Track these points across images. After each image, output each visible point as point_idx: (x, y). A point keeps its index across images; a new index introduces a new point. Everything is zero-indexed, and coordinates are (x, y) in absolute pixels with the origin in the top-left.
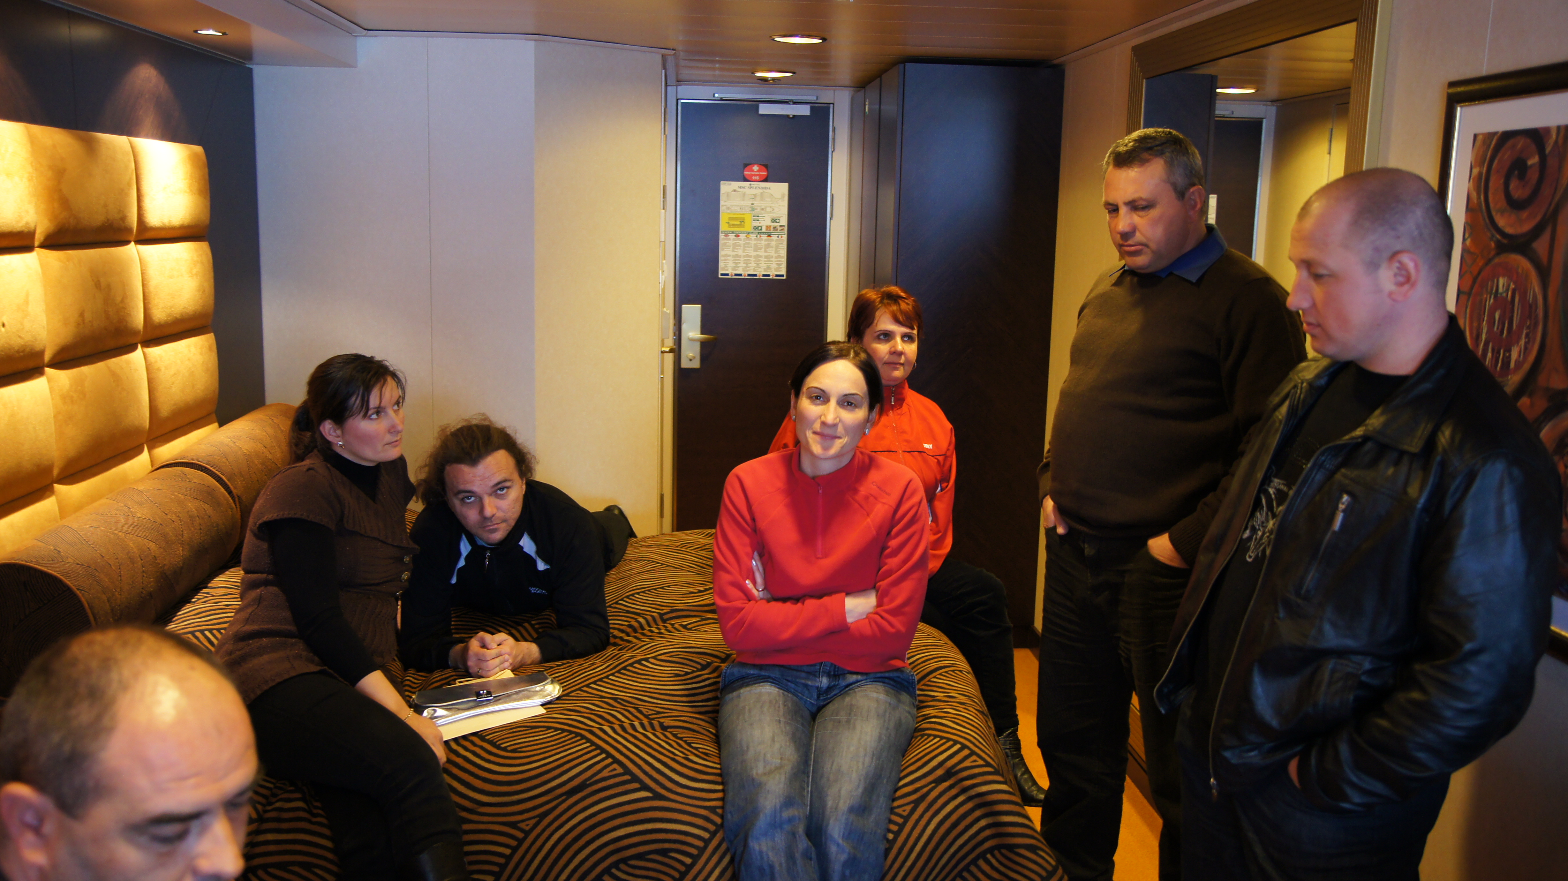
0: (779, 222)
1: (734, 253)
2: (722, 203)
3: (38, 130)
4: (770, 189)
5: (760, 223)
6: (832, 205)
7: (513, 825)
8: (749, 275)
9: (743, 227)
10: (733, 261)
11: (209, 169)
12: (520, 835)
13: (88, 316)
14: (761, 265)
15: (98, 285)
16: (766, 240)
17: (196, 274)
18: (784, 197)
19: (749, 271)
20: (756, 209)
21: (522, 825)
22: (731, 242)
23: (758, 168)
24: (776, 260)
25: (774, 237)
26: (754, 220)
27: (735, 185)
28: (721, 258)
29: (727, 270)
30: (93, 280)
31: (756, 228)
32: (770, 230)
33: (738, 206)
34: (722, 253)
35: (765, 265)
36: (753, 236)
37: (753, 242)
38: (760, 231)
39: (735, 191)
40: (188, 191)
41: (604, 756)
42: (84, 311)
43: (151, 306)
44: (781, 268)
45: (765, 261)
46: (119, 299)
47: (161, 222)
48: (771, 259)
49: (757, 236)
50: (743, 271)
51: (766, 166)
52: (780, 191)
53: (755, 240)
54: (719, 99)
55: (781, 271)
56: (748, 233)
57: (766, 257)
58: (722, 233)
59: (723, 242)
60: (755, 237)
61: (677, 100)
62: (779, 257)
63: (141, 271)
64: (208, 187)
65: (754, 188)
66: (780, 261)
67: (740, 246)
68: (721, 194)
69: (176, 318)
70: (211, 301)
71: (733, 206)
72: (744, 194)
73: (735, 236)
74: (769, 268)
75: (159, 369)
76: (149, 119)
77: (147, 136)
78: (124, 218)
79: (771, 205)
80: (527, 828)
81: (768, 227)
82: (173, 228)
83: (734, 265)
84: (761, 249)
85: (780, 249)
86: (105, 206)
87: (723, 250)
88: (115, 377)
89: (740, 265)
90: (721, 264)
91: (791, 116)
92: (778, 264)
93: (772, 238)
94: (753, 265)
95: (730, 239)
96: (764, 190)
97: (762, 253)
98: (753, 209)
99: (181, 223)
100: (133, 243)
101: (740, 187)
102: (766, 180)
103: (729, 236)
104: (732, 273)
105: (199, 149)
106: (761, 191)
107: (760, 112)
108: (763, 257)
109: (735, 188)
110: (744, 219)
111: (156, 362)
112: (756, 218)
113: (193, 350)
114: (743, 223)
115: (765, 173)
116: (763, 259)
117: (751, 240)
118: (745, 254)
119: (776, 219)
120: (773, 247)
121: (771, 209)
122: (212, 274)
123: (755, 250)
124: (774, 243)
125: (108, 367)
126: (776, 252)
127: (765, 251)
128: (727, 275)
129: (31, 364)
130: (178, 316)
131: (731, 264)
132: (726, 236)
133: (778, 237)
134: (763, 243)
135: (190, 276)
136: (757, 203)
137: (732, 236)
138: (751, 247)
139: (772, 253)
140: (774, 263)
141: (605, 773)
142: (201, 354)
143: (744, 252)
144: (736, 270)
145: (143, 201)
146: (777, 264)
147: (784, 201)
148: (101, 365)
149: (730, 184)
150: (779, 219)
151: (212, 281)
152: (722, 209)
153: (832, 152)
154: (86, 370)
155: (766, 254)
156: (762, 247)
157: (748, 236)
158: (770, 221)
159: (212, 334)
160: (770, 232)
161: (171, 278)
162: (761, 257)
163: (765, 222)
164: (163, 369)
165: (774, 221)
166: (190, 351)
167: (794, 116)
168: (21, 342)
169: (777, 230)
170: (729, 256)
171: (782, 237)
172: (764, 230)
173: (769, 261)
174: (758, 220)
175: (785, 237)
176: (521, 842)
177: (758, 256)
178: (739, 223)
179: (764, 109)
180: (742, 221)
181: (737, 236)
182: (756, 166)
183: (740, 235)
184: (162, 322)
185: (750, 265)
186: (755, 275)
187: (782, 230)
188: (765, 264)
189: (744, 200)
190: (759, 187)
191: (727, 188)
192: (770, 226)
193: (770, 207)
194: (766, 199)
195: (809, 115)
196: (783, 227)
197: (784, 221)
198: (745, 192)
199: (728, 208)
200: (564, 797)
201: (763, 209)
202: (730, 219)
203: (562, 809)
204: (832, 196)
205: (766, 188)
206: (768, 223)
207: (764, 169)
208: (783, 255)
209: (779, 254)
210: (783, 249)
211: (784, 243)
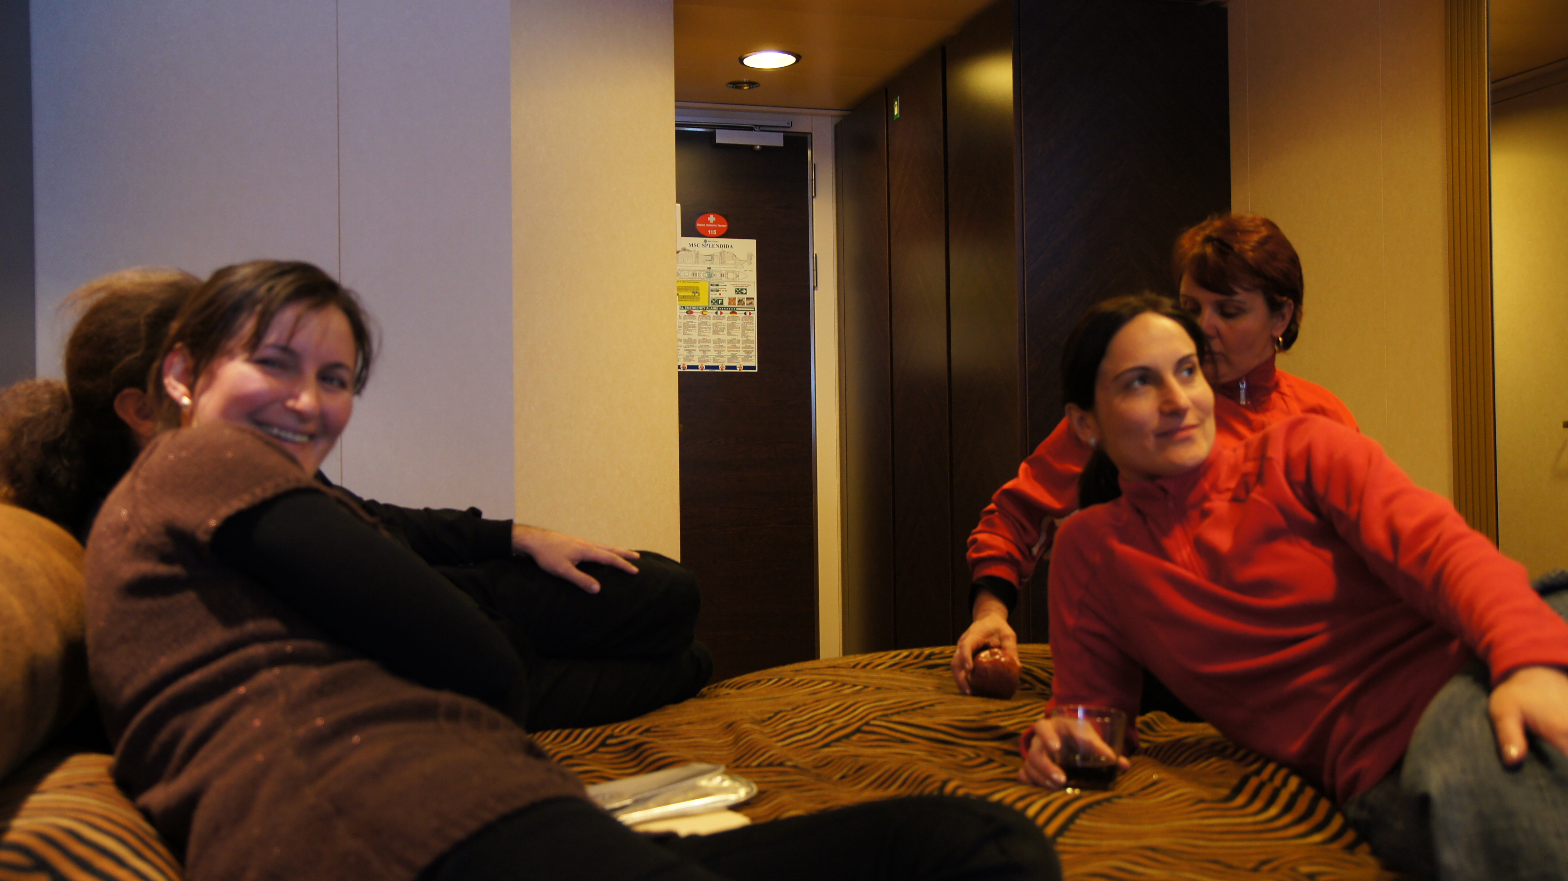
0: (746, 293)
1: (687, 337)
4: (731, 247)
5: (720, 294)
6: (816, 269)
8: (707, 367)
9: (698, 300)
10: (685, 347)
14: (724, 353)
16: (729, 317)
18: (751, 259)
19: (707, 361)
20: (715, 275)
23: (714, 219)
24: (744, 346)
25: (740, 314)
26: (712, 291)
31: (715, 301)
32: (735, 304)
33: (690, 270)
35: (729, 354)
36: (711, 313)
37: (712, 321)
38: (721, 306)
39: (685, 250)
44: (751, 357)
45: (728, 347)
48: (737, 345)
49: (716, 313)
50: (700, 361)
51: (726, 217)
52: (746, 248)
53: (715, 318)
55: (751, 360)
56: (705, 309)
57: (730, 342)
60: (714, 315)
62: (748, 341)
65: (711, 246)
66: (749, 347)
67: (694, 326)
71: (683, 270)
72: (696, 256)
73: (687, 312)
74: (734, 357)
79: (733, 269)
81: (731, 300)
83: (686, 353)
84: (723, 331)
85: (749, 330)
89: (694, 353)
91: (755, 147)
92: (747, 352)
93: (737, 315)
94: (712, 353)
96: (725, 249)
97: (724, 336)
98: (710, 276)
101: (691, 245)
102: (726, 235)
104: (684, 365)
106: (720, 250)
107: (716, 142)
108: (726, 342)
109: (684, 247)
110: (698, 288)
112: (715, 287)
114: (697, 294)
115: (725, 226)
116: (725, 345)
117: (709, 318)
118: (701, 338)
119: (742, 289)
120: (738, 328)
121: (735, 276)
123: (715, 333)
124: (739, 323)
126: (742, 335)
127: (729, 334)
131: (682, 352)
134: (725, 322)
136: (715, 267)
138: (709, 328)
139: (738, 335)
140: (741, 350)
143: (699, 335)
144: (690, 360)
146: (744, 351)
147: (751, 263)
150: (745, 289)
153: (813, 197)
155: (730, 338)
156: (724, 328)
157: (704, 313)
158: (734, 291)
160: (734, 306)
162: (723, 341)
163: (727, 293)
165: (738, 291)
167: (760, 147)
169: (743, 304)
171: (750, 314)
172: (726, 304)
173: (734, 347)
174: (718, 291)
175: (755, 314)
177: (719, 341)
178: (691, 294)
179: (722, 137)
180: (696, 292)
181: (690, 312)
182: (712, 216)
183: (695, 311)
185: (709, 353)
186: (717, 367)
187: (750, 304)
188: (728, 351)
189: (697, 262)
190: (717, 245)
192: (735, 299)
193: (734, 272)
194: (727, 262)
195: (781, 145)
196: (750, 301)
197: (752, 292)
198: (699, 252)
201: (723, 276)
204: (815, 256)
205: (727, 246)
206: (732, 294)
207: (723, 219)
208: (751, 339)
209: (747, 337)
210: (753, 330)
211: (754, 323)
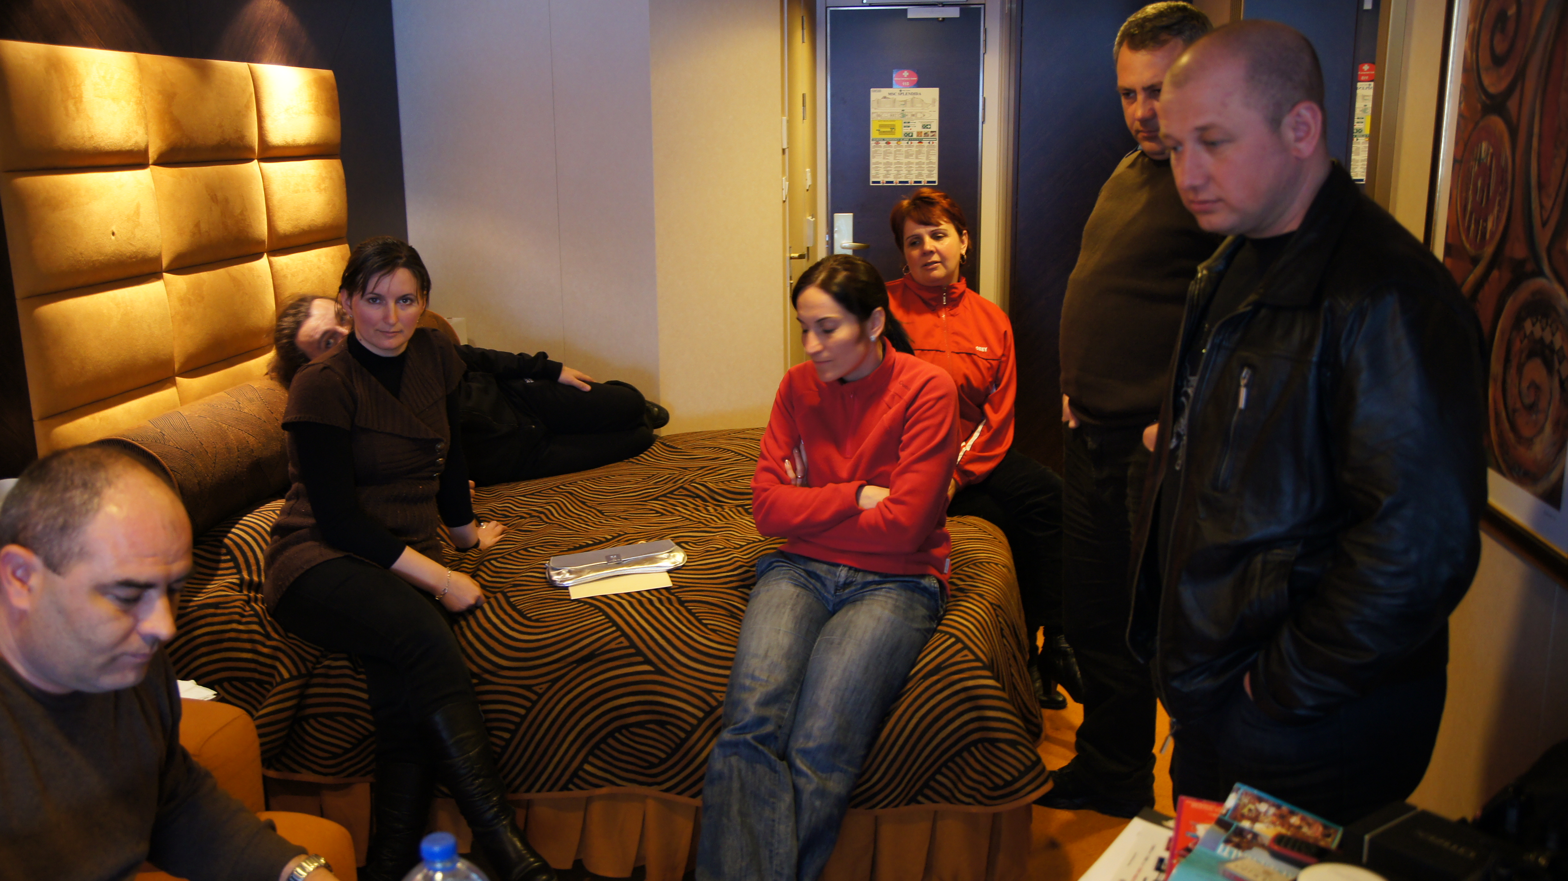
0: (930, 128)
1: (885, 161)
2: (872, 110)
3: (147, 58)
4: (920, 94)
5: (911, 129)
6: (984, 109)
7: (528, 688)
8: (900, 182)
9: (894, 133)
10: (884, 168)
11: (339, 91)
12: (534, 697)
13: (204, 227)
14: (912, 172)
15: (214, 198)
16: (917, 147)
17: (325, 189)
18: (935, 102)
19: (900, 178)
20: (907, 115)
21: (536, 689)
22: (882, 149)
23: (908, 74)
24: (928, 166)
25: (925, 143)
26: (905, 127)
27: (885, 91)
28: (872, 166)
29: (878, 178)
30: (209, 195)
31: (907, 135)
32: (921, 136)
33: (889, 113)
34: (873, 160)
35: (917, 172)
36: (904, 143)
37: (904, 149)
38: (911, 138)
39: (885, 98)
40: (313, 112)
41: (614, 628)
42: (199, 222)
43: (275, 218)
44: (933, 174)
45: (916, 168)
46: (238, 211)
47: (284, 141)
48: (923, 166)
49: (908, 143)
50: (895, 178)
51: (918, 72)
52: (932, 95)
53: (906, 147)
54: (868, 5)
55: (933, 177)
56: (899, 140)
57: (917, 164)
58: (872, 141)
59: (874, 150)
60: (906, 144)
61: (826, 8)
62: (931, 163)
63: (264, 187)
64: (338, 108)
65: (905, 94)
66: (932, 167)
67: (891, 153)
68: (871, 102)
69: (303, 230)
70: (344, 215)
71: (883, 113)
72: (894, 101)
73: (886, 143)
74: (920, 175)
75: (285, 276)
76: (272, 46)
77: (270, 62)
78: (242, 137)
79: (922, 111)
80: (540, 691)
81: (919, 133)
82: (298, 147)
83: (885, 172)
84: (912, 156)
85: (931, 155)
86: (220, 126)
87: (874, 157)
88: (236, 282)
89: (891, 172)
90: (873, 172)
91: (941, 19)
92: (930, 171)
93: (923, 144)
94: (904, 172)
95: (880, 147)
96: (915, 96)
97: (913, 160)
98: (904, 116)
99: (307, 142)
100: (256, 161)
101: (890, 94)
102: (918, 85)
103: (879, 143)
104: (883, 180)
105: (328, 73)
106: (911, 97)
107: (908, 17)
108: (915, 164)
109: (885, 95)
110: (894, 125)
111: (282, 270)
112: (907, 124)
113: (323, 259)
114: (893, 130)
115: (916, 79)
116: (914, 166)
117: (902, 146)
118: (896, 161)
119: (927, 125)
120: (924, 153)
121: (922, 115)
122: (345, 189)
123: (907, 157)
124: (925, 150)
125: (230, 275)
126: (927, 158)
127: (917, 158)
128: (879, 182)
129: (146, 269)
130: (306, 228)
131: (882, 172)
132: (877, 143)
133: (929, 143)
134: (914, 149)
135: (317, 191)
136: (908, 109)
137: (883, 143)
138: (903, 154)
139: (923, 159)
140: (926, 169)
141: (613, 645)
142: (332, 263)
143: (895, 160)
144: (888, 177)
145: (265, 122)
146: (928, 170)
147: (934, 106)
148: (221, 272)
149: (880, 91)
150: (930, 125)
151: (344, 195)
152: (872, 116)
153: (984, 54)
154: (204, 275)
155: (918, 161)
156: (913, 154)
157: (899, 143)
158: (921, 126)
159: (347, 246)
160: (921, 138)
161: (296, 193)
162: (912, 163)
163: (916, 128)
164: (289, 276)
165: (925, 127)
166: (319, 260)
167: (944, 19)
168: (134, 249)
169: (928, 136)
170: (880, 163)
171: (933, 143)
172: (915, 136)
173: (921, 167)
174: (909, 127)
175: (936, 143)
176: (534, 703)
177: (909, 163)
178: (889, 130)
179: (914, 13)
180: (893, 128)
181: (888, 143)
182: (906, 72)
183: (891, 142)
184: (288, 233)
185: (901, 172)
186: (907, 182)
187: (933, 135)
188: (917, 170)
189: (894, 107)
190: (909, 93)
191: (877, 95)
192: (921, 132)
193: (921, 113)
194: (917, 105)
195: (958, 16)
196: (934, 133)
197: (935, 127)
198: (895, 99)
199: (879, 116)
200: (575, 665)
201: (913, 115)
202: (881, 126)
203: (572, 676)
204: (984, 99)
205: (916, 94)
206: (920, 129)
207: (915, 75)
208: (934, 161)
209: (930, 160)
210: (935, 155)
211: (936, 149)
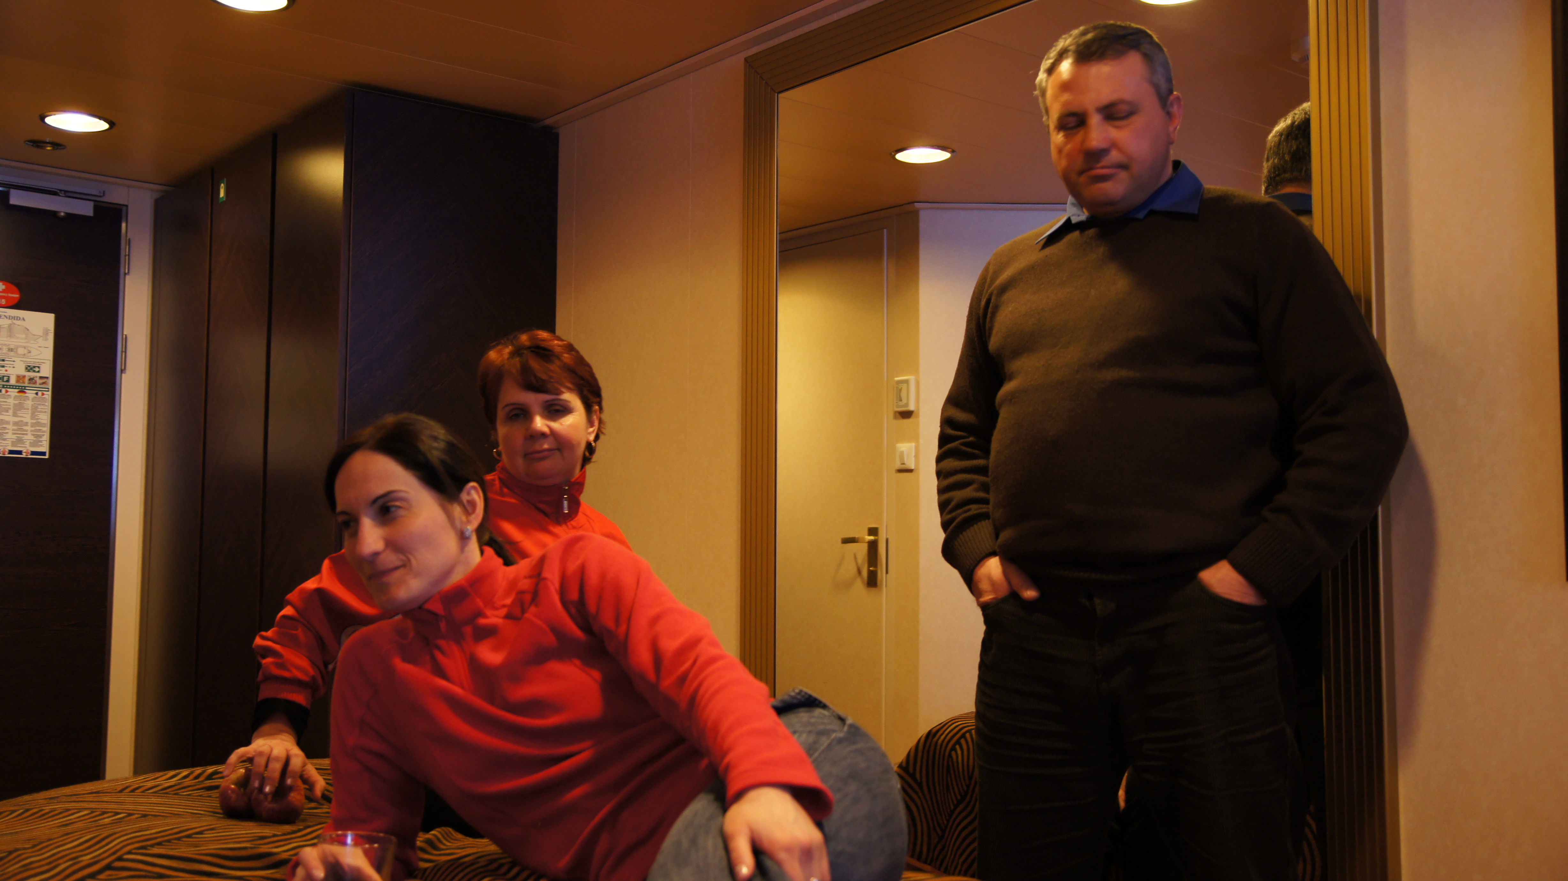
0: (38, 372)
5: (6, 371)
6: (126, 352)
16: (16, 397)
18: (47, 334)
23: (4, 287)
24: (33, 429)
25: (30, 394)
32: (23, 383)
35: (14, 437)
38: (7, 384)
44: (41, 441)
45: (13, 431)
48: (25, 428)
51: (19, 286)
52: (42, 322)
55: (41, 446)
57: (15, 424)
62: (38, 424)
66: (40, 430)
74: (20, 441)
79: (26, 345)
81: (20, 378)
84: (7, 411)
85: (40, 412)
92: (37, 436)
93: (26, 395)
96: (15, 321)
97: (12, 417)
102: (17, 306)
106: (9, 322)
107: (11, 202)
108: (12, 423)
115: (17, 296)
116: (10, 427)
119: (34, 367)
120: (28, 409)
121: (26, 351)
124: (29, 403)
126: (33, 416)
127: (15, 415)
134: (11, 401)
136: (3, 340)
139: (27, 417)
140: (29, 433)
146: (33, 435)
147: (47, 339)
150: (39, 367)
153: (126, 274)
155: (17, 419)
156: (10, 408)
158: (24, 368)
160: (23, 385)
162: (8, 423)
163: (16, 370)
165: (29, 368)
167: (64, 214)
169: (34, 383)
171: (43, 394)
172: (13, 381)
173: (21, 429)
174: (3, 367)
175: (48, 395)
177: (2, 422)
179: (17, 199)
187: (43, 383)
188: (15, 434)
190: (5, 317)
192: (24, 377)
193: (25, 348)
194: (18, 335)
195: (89, 214)
196: (44, 381)
197: (47, 370)
201: (11, 350)
204: (125, 338)
205: (18, 318)
206: (22, 371)
207: (15, 289)
208: (43, 422)
209: (38, 419)
210: (45, 412)
211: (47, 404)
